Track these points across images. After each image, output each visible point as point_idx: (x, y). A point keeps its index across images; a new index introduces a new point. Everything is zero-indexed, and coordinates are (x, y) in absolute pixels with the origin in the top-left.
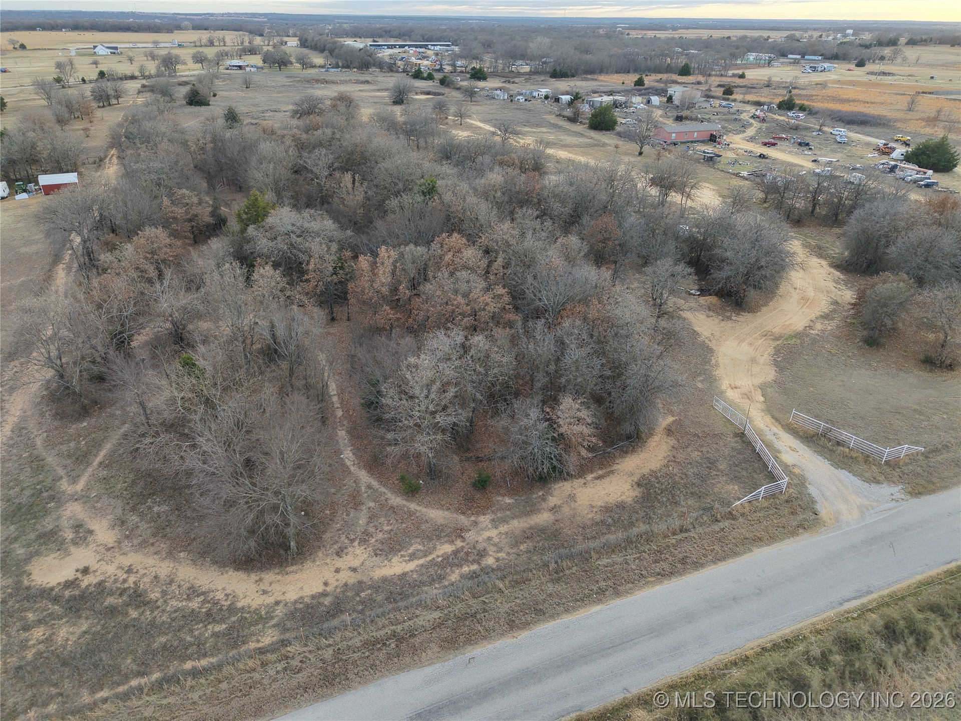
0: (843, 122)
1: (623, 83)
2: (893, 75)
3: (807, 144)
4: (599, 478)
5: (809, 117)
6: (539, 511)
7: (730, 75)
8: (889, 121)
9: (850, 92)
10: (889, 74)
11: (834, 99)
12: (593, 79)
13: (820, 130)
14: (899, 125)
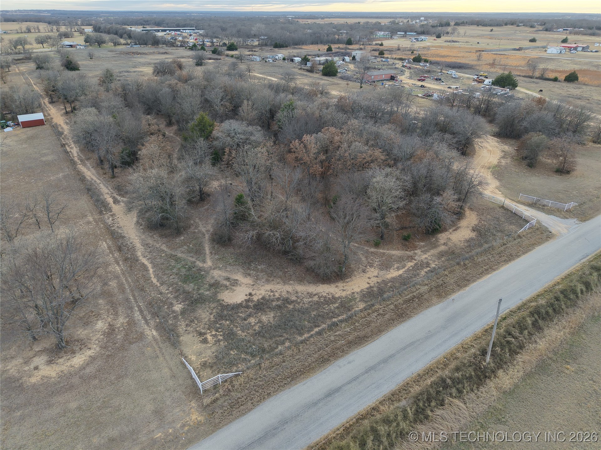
0: (450, 67)
1: (319, 50)
2: (458, 42)
3: (440, 79)
4: (454, 230)
5: (431, 65)
6: (439, 246)
7: (374, 44)
8: (472, 66)
9: (443, 52)
10: (456, 42)
11: (438, 56)
12: (300, 48)
13: (441, 72)
14: (478, 68)
